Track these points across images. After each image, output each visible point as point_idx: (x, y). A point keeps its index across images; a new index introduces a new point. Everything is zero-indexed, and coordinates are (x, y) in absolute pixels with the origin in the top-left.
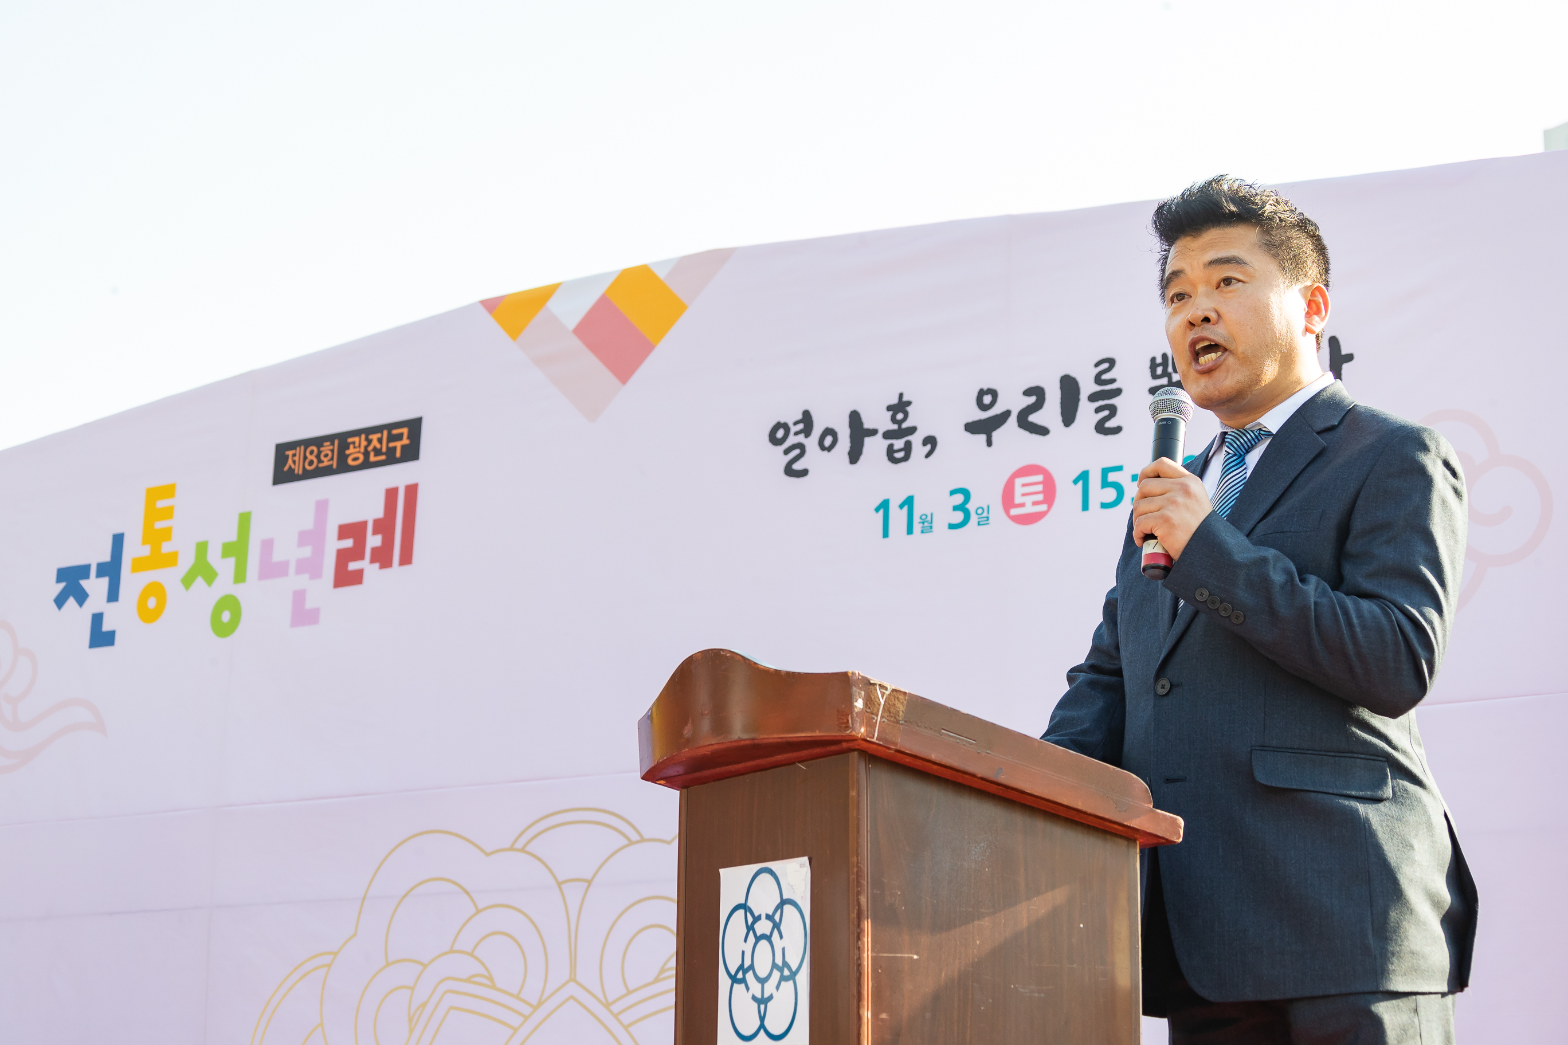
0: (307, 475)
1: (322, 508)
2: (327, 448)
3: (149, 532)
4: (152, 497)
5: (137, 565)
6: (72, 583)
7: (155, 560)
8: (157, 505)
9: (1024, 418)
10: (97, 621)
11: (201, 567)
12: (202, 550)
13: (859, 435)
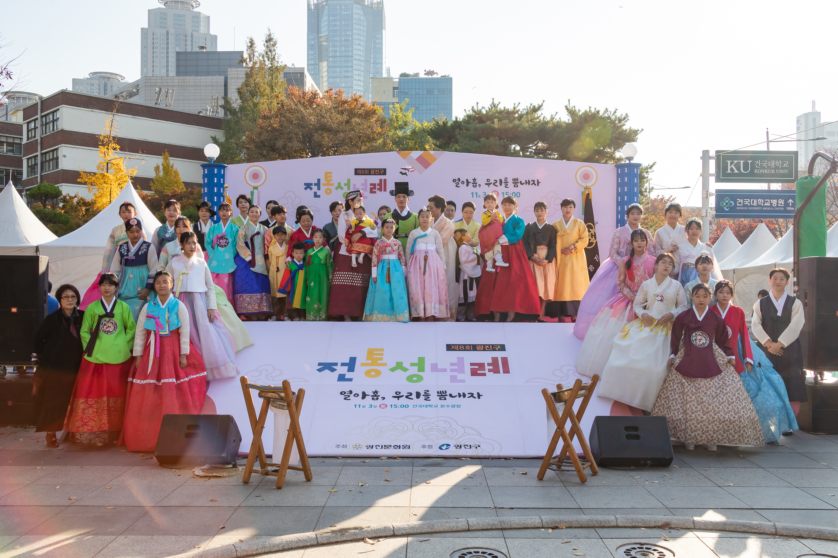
0: (362, 174)
1: (366, 180)
2: (366, 171)
3: (326, 179)
4: (326, 173)
5: (324, 185)
6: (308, 186)
7: (328, 184)
8: (328, 175)
9: (494, 184)
10: (315, 193)
11: (339, 187)
12: (339, 184)
13: (468, 183)
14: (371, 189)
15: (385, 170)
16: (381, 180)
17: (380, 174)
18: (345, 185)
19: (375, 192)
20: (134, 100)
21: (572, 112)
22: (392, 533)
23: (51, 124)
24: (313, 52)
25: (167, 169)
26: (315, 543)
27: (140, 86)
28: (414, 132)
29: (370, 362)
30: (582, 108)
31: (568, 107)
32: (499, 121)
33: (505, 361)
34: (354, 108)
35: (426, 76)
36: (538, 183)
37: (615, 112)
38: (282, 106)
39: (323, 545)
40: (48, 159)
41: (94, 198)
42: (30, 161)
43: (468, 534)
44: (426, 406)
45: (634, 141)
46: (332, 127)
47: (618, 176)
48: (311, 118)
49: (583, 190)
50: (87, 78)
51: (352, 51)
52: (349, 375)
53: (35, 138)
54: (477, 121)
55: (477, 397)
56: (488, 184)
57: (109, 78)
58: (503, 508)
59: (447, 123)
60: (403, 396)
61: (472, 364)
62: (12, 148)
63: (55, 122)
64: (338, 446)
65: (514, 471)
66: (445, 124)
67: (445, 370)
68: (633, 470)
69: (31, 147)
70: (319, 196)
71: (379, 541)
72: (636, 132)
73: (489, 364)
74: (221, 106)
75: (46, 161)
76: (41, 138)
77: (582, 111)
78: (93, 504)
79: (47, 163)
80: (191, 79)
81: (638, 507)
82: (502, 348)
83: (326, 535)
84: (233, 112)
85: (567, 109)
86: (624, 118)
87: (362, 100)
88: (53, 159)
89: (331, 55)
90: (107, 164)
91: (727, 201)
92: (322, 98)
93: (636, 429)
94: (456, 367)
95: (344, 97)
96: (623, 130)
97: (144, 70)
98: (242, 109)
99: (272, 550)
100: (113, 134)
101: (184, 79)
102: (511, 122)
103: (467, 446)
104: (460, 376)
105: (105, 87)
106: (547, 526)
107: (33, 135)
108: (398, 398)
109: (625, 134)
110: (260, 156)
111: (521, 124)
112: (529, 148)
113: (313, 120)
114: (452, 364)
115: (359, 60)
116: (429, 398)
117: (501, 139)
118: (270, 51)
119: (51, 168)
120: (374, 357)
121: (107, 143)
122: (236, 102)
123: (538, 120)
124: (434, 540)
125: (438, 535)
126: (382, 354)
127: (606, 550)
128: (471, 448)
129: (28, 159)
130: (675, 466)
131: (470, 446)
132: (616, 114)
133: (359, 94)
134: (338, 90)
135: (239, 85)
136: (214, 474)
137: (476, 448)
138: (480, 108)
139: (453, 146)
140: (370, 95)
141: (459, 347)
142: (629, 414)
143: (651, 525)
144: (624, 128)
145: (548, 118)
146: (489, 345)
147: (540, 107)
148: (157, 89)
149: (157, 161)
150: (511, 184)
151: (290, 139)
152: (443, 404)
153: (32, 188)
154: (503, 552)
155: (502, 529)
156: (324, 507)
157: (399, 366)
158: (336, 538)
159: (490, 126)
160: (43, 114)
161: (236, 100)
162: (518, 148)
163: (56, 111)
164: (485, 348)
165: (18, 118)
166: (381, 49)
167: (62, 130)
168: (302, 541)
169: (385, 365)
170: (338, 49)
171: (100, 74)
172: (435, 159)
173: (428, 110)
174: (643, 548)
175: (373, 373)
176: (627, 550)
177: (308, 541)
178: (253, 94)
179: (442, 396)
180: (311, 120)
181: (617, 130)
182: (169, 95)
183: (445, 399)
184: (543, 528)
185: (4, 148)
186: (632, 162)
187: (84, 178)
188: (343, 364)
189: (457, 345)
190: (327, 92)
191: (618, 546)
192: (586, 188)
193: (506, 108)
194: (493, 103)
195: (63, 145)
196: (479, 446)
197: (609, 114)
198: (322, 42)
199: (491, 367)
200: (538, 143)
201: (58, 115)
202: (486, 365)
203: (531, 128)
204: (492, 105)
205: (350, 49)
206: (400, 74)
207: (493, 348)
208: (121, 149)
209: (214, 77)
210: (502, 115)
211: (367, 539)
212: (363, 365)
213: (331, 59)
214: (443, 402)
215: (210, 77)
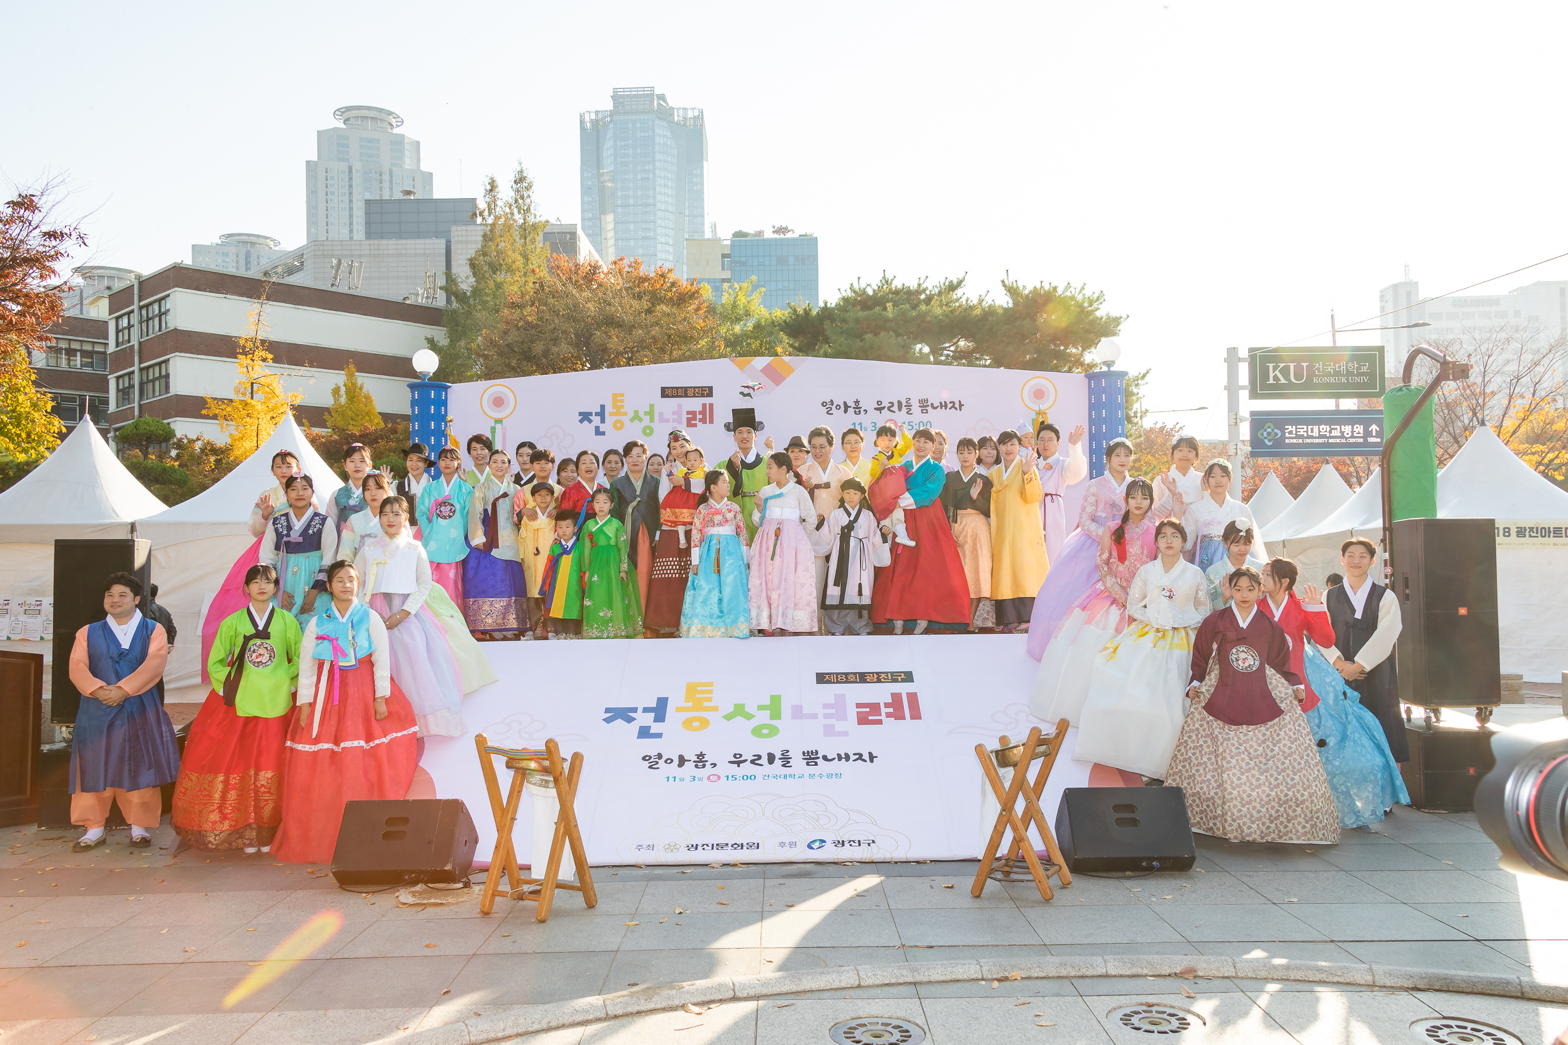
0: (673, 397)
1: (680, 406)
2: (680, 390)
3: (614, 406)
4: (615, 396)
5: (611, 414)
6: (585, 417)
7: (618, 413)
8: (617, 398)
9: (889, 409)
10: (597, 428)
11: (636, 417)
12: (636, 412)
13: (846, 407)
14: (689, 420)
15: (711, 388)
16: (704, 405)
17: (703, 396)
18: (646, 413)
19: (695, 425)
20: (295, 280)
21: (1012, 291)
22: (730, 994)
23: (157, 320)
24: (590, 199)
25: (353, 392)
26: (603, 1015)
27: (305, 256)
28: (758, 327)
29: (690, 704)
30: (1028, 284)
31: (1006, 282)
32: (894, 306)
33: (913, 698)
34: (660, 289)
35: (776, 236)
36: (961, 405)
37: (1083, 288)
38: (542, 286)
39: (616, 1017)
40: (151, 377)
41: (229, 441)
42: (121, 381)
43: (859, 992)
44: (785, 777)
45: (1114, 334)
46: (623, 320)
47: (1091, 392)
48: (589, 305)
49: (1034, 417)
50: (217, 244)
51: (654, 197)
52: (655, 728)
53: (129, 342)
54: (859, 307)
55: (868, 760)
56: (880, 409)
57: (253, 244)
58: (917, 946)
59: (810, 310)
60: (746, 760)
61: (858, 705)
62: (90, 360)
63: (163, 317)
64: (639, 847)
65: (932, 883)
66: (807, 312)
67: (814, 716)
68: (1129, 878)
69: (123, 358)
70: (603, 433)
71: (709, 1008)
72: (1117, 321)
73: (887, 705)
74: (441, 288)
75: (148, 381)
76: (140, 343)
77: (1030, 288)
78: (224, 959)
79: (150, 385)
80: (390, 245)
81: (1139, 940)
82: (908, 677)
83: (621, 999)
84: (462, 297)
85: (1004, 285)
86: (1098, 299)
87: (672, 277)
88: (161, 376)
89: (619, 202)
90: (252, 384)
91: (1269, 430)
92: (609, 273)
93: (1130, 808)
94: (833, 711)
95: (643, 271)
96: (1097, 318)
97: (313, 230)
98: (476, 291)
99: (530, 1029)
100: (261, 336)
101: (378, 245)
102: (914, 307)
103: (854, 841)
104: (840, 726)
105: (246, 259)
106: (990, 977)
107: (126, 337)
108: (738, 763)
109: (1099, 324)
110: (505, 369)
111: (930, 311)
112: (945, 349)
113: (593, 309)
114: (826, 706)
115: (666, 211)
116: (789, 762)
117: (898, 335)
118: (522, 197)
119: (157, 393)
120: (697, 696)
121: (251, 349)
122: (466, 282)
123: (957, 304)
124: (801, 1004)
125: (809, 995)
126: (711, 692)
127: (1090, 1016)
128: (860, 845)
129: (118, 378)
130: (1198, 869)
131: (859, 841)
132: (1084, 292)
133: (668, 265)
134: (632, 260)
135: (471, 253)
136: (432, 901)
137: (869, 844)
138: (863, 285)
139: (820, 348)
140: (685, 268)
141: (837, 678)
142: (1120, 784)
143: (1163, 972)
144: (1098, 314)
145: (975, 301)
146: (887, 673)
147: (960, 283)
148: (335, 261)
149: (336, 378)
150: (916, 408)
151: (555, 341)
152: (812, 773)
153: (123, 427)
154: (918, 1022)
155: (915, 984)
156: (617, 951)
157: (739, 711)
158: (638, 1005)
159: (881, 314)
160: (142, 303)
161: (467, 277)
162: (926, 349)
163: (164, 298)
164: (879, 678)
165: (99, 311)
166: (702, 192)
167: (176, 329)
168: (581, 1012)
169: (715, 709)
170: (631, 193)
171: (238, 237)
172: (791, 370)
173: (780, 290)
174: (1152, 1012)
175: (696, 724)
176: (1125, 1015)
177: (591, 1011)
178: (495, 268)
179: (811, 758)
180: (589, 308)
181: (1087, 317)
182: (355, 270)
183: (816, 764)
184: (983, 979)
185: (76, 360)
186: (1112, 369)
187: (213, 407)
188: (646, 710)
189: (833, 673)
190: (615, 263)
191: (1110, 1009)
192: (1039, 413)
193: (906, 285)
194: (884, 277)
195: (177, 354)
196: (873, 842)
197: (1073, 293)
198: (605, 181)
199: (891, 710)
200: (958, 341)
201: (168, 304)
202: (882, 706)
203: (947, 316)
204: (883, 281)
205: (651, 193)
206: (733, 232)
207: (894, 677)
208: (275, 361)
209: (428, 241)
210: (899, 297)
211: (690, 1005)
212: (679, 709)
213: (620, 210)
214: (812, 769)
215: (422, 241)
